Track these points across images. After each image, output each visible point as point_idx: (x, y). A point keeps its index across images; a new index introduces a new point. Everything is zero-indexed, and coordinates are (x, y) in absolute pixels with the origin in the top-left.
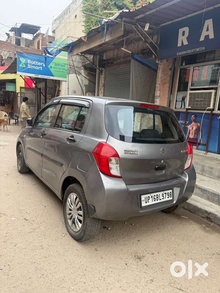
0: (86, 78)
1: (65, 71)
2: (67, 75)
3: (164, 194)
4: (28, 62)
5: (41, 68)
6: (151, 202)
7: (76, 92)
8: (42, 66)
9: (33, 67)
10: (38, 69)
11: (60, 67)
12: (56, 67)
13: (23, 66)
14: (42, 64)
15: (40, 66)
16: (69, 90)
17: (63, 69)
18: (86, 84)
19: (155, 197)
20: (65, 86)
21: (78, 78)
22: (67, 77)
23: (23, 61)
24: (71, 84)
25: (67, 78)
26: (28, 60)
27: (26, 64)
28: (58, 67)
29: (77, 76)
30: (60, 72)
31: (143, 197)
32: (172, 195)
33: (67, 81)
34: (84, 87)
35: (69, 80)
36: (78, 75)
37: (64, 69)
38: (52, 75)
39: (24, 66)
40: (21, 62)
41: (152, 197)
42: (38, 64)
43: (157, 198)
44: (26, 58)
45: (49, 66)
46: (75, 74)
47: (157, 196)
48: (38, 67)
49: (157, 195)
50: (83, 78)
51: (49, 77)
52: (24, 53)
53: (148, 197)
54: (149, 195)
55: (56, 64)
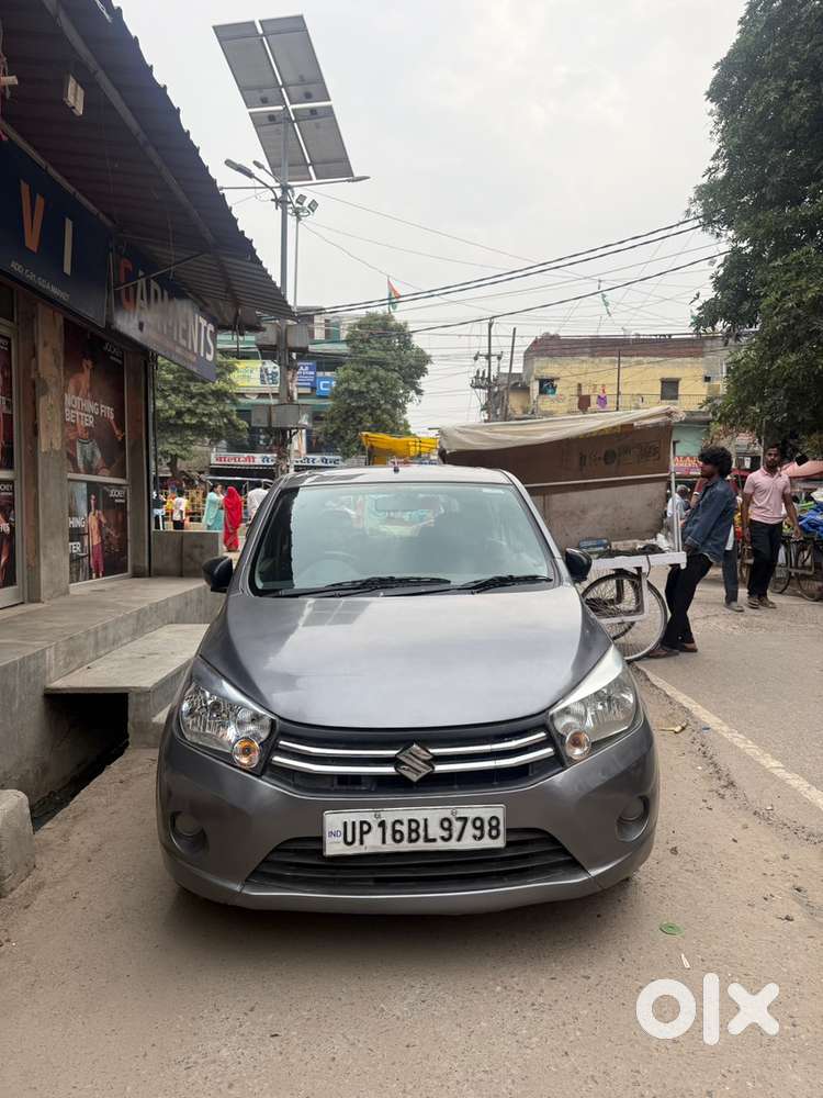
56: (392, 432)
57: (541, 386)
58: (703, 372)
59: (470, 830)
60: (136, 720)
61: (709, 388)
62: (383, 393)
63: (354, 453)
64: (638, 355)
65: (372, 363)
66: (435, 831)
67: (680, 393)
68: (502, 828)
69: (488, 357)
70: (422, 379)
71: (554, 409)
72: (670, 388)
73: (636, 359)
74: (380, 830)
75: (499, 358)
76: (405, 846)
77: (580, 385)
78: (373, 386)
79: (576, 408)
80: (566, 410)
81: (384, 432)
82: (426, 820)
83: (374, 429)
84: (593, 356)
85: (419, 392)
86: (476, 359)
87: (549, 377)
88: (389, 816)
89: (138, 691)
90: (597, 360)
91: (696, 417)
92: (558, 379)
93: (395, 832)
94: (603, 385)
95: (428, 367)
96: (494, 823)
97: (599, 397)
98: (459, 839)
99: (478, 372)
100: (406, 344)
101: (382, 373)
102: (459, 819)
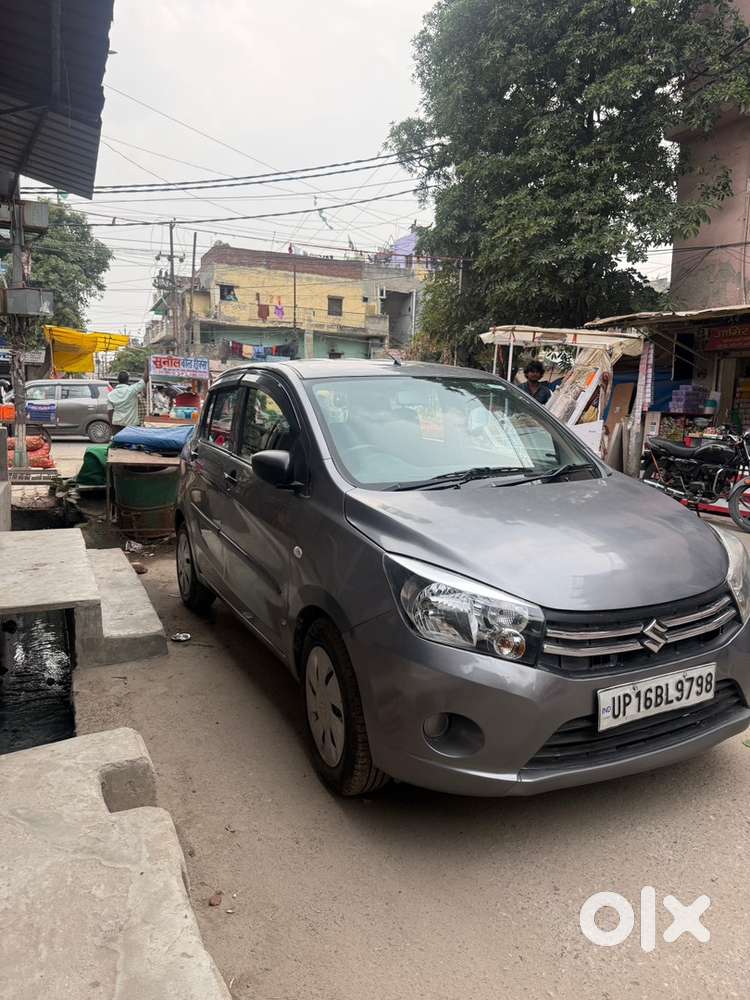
56: (75, 326)
57: (222, 292)
58: (361, 293)
59: (695, 688)
60: (85, 637)
61: (367, 308)
62: (64, 285)
63: (33, 347)
64: (308, 272)
65: (50, 253)
66: (673, 693)
67: (343, 310)
68: (713, 682)
69: (171, 258)
70: (103, 274)
71: (237, 316)
72: (335, 305)
73: (306, 275)
74: (637, 700)
75: (181, 260)
76: (653, 711)
77: (258, 295)
78: (52, 277)
79: (256, 316)
80: (248, 317)
81: (67, 325)
82: (667, 685)
83: (55, 322)
84: (269, 268)
85: (101, 287)
86: (158, 259)
87: (229, 283)
88: (643, 685)
89: (86, 605)
90: (272, 272)
91: (358, 333)
92: (237, 287)
93: (647, 699)
94: (279, 297)
95: (110, 262)
96: (709, 679)
97: (277, 308)
98: (688, 697)
99: (161, 272)
100: (85, 236)
101: (61, 263)
102: (688, 680)
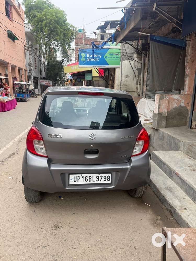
0: (139, 62)
1: (118, 59)
2: (121, 62)
3: (99, 176)
4: (87, 55)
5: (98, 59)
6: (81, 182)
7: (128, 76)
8: (99, 57)
9: (91, 59)
10: (95, 60)
11: (114, 56)
12: (111, 56)
13: (83, 60)
14: (99, 56)
15: (97, 58)
16: (122, 76)
17: (116, 57)
18: (139, 67)
19: (86, 178)
20: (118, 72)
21: (130, 64)
22: (121, 63)
23: (83, 55)
24: (124, 69)
25: (121, 65)
26: (87, 54)
27: (86, 58)
28: (112, 56)
29: (130, 62)
30: (114, 60)
31: (71, 177)
32: (110, 178)
33: (121, 67)
34: (137, 70)
35: (122, 67)
36: (131, 60)
37: (118, 57)
38: (107, 64)
39: (85, 60)
40: (81, 57)
41: (83, 177)
42: (96, 56)
43: (89, 179)
44: (86, 53)
45: (104, 57)
46: (128, 60)
47: (89, 178)
48: (95, 59)
49: (89, 176)
50: (136, 63)
51: (105, 66)
52: (84, 49)
53: (78, 177)
54: (80, 175)
55: (110, 54)
